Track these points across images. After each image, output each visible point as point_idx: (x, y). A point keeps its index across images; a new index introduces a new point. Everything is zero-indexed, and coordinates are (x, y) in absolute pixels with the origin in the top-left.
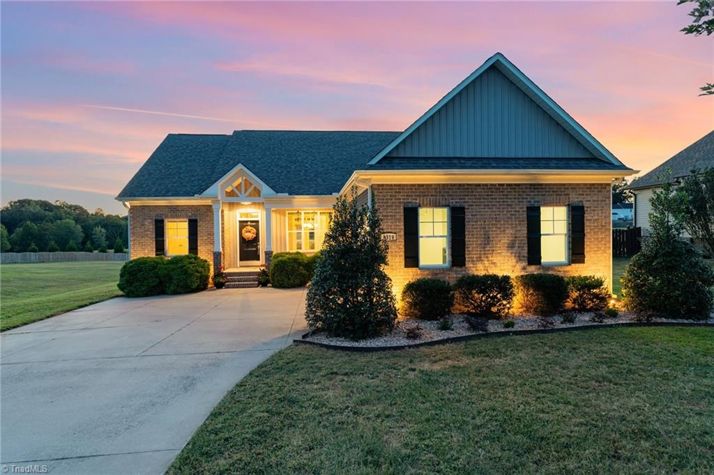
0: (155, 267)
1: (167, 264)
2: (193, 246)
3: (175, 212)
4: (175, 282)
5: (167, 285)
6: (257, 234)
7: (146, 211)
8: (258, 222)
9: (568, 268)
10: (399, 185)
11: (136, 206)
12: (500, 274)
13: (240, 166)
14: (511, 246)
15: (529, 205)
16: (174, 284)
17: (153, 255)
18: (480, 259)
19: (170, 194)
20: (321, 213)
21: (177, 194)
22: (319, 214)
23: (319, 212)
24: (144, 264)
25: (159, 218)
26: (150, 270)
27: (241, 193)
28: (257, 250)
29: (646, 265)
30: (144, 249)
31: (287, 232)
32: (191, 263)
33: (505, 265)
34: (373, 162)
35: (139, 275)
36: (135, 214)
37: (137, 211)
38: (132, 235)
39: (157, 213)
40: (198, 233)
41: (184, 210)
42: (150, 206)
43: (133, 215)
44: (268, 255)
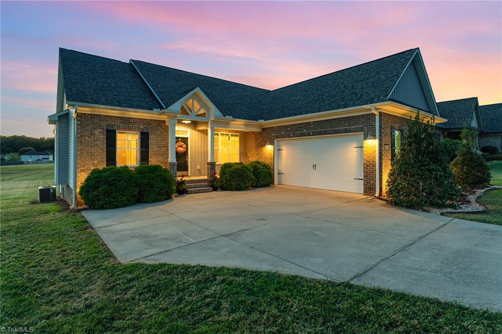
2: (144, 158)
3: (128, 124)
6: (187, 148)
7: (96, 120)
8: (187, 139)
11: (85, 114)
13: (198, 89)
17: (103, 166)
25: (111, 128)
28: (186, 163)
30: (93, 160)
36: (83, 122)
37: (85, 119)
38: (79, 144)
39: (108, 123)
40: (150, 145)
41: (136, 123)
42: (100, 115)
43: (81, 123)
44: (212, 165)
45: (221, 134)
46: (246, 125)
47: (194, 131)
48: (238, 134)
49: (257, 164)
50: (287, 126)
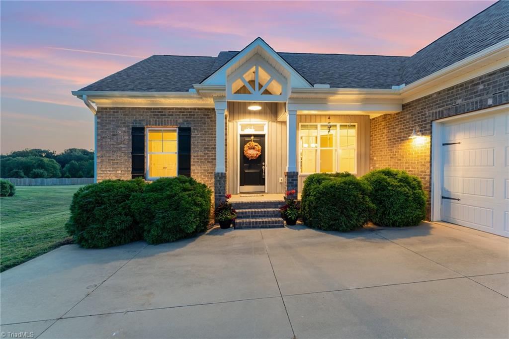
0: (127, 197)
1: (147, 192)
3: (161, 118)
4: (159, 223)
5: (146, 228)
6: (263, 151)
7: (120, 115)
8: (263, 136)
11: (106, 108)
16: (157, 226)
17: (128, 177)
20: (341, 126)
22: (338, 126)
23: (338, 125)
24: (108, 191)
25: (138, 125)
26: (117, 202)
27: (254, 88)
28: (262, 172)
30: (115, 169)
32: (185, 190)
35: (97, 211)
36: (104, 119)
37: (107, 114)
38: (99, 149)
39: (134, 119)
40: (192, 146)
41: (172, 115)
42: (125, 108)
43: (102, 120)
44: (292, 177)
45: (322, 126)
46: (366, 102)
47: (274, 124)
48: (356, 124)
49: (383, 176)
50: (472, 81)
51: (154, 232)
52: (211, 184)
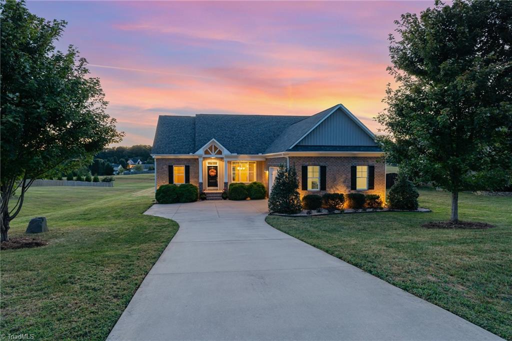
2: (187, 179)
3: (179, 162)
6: (217, 173)
7: (164, 161)
8: (217, 167)
9: (368, 191)
10: (300, 157)
11: (159, 159)
12: (340, 193)
13: (213, 139)
14: (344, 182)
15: (352, 165)
18: (332, 187)
19: (176, 152)
21: (180, 153)
25: (171, 165)
27: (212, 153)
28: (217, 182)
29: (395, 191)
30: (163, 180)
31: (232, 172)
33: (342, 190)
34: (291, 148)
36: (159, 162)
38: (157, 173)
39: (169, 162)
40: (190, 172)
41: (183, 161)
42: (166, 158)
44: (226, 184)
45: (241, 163)
46: (252, 158)
47: (221, 162)
51: (184, 199)
52: (197, 185)
